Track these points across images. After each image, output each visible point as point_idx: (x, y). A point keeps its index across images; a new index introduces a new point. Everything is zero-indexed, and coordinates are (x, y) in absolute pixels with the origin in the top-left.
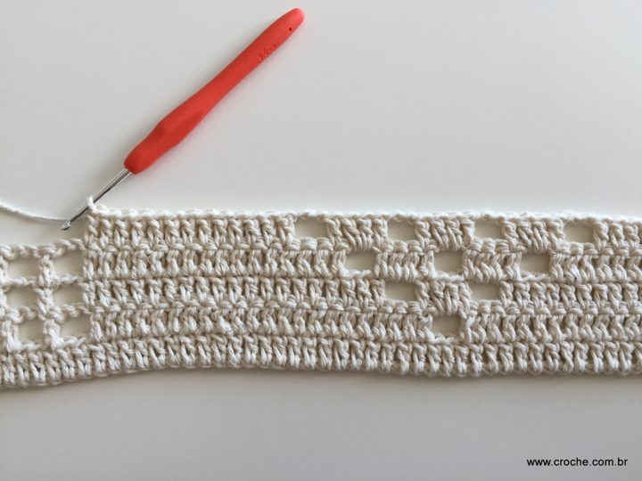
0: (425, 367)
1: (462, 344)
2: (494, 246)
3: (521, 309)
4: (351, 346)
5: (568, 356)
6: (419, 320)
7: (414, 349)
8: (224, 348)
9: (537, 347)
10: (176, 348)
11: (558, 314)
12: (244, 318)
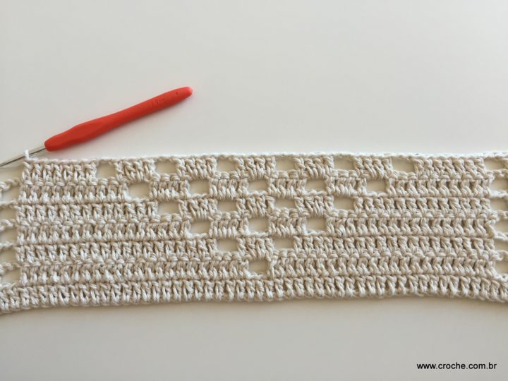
0: (244, 296)
1: (269, 279)
2: (288, 212)
3: (308, 254)
4: (194, 285)
5: (341, 286)
6: (240, 264)
7: (237, 283)
8: (108, 292)
9: (319, 279)
10: (77, 292)
11: (332, 258)
12: (122, 272)
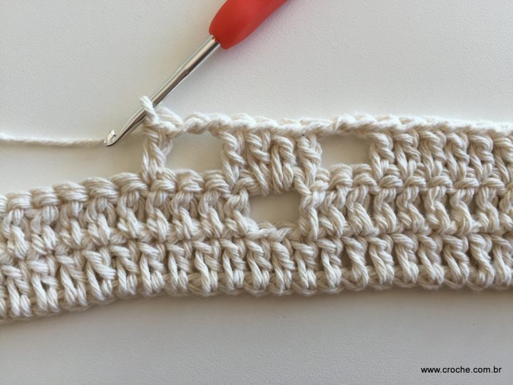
1: (305, 239)
5: (483, 257)
7: (223, 250)
11: (465, 187)
